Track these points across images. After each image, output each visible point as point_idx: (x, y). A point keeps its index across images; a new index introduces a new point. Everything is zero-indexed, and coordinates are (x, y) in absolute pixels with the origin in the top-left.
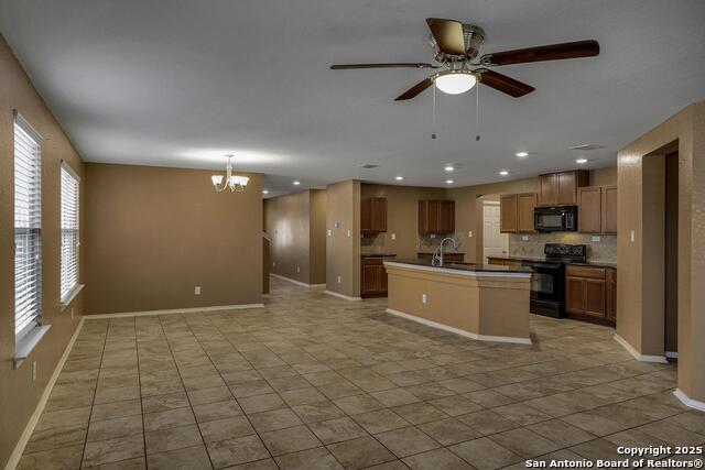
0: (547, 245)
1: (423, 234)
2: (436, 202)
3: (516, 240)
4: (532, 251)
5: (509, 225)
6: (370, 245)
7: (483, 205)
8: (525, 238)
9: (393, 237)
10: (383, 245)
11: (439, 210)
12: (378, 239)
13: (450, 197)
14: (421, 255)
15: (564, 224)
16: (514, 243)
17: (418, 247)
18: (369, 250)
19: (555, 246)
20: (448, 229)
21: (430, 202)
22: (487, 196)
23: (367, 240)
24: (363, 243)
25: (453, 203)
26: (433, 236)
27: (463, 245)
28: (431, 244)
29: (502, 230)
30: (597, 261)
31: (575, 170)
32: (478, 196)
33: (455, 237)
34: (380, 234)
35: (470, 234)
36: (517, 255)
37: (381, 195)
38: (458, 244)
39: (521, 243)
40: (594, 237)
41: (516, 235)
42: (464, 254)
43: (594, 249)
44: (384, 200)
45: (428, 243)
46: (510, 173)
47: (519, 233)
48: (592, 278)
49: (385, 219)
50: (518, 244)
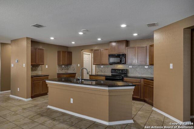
0: (112, 69)
1: (59, 65)
2: (65, 52)
3: (98, 67)
4: (105, 72)
5: (97, 61)
6: (35, 70)
7: (83, 54)
8: (102, 67)
9: (47, 67)
10: (42, 70)
11: (66, 55)
12: (39, 68)
13: (69, 50)
14: (59, 75)
15: (121, 61)
16: (97, 68)
17: (57, 72)
19: (115, 70)
20: (69, 64)
21: (63, 52)
22: (85, 50)
23: (34, 68)
24: (32, 70)
25: (71, 52)
26: (63, 66)
27: (75, 70)
28: (62, 70)
29: (94, 63)
30: (131, 75)
31: (125, 40)
32: (82, 50)
33: (72, 66)
34: (40, 65)
35: (79, 65)
36: (99, 73)
37: (41, 47)
38: (73, 69)
39: (100, 68)
40: (130, 66)
41: (98, 66)
42: (76, 73)
43: (130, 71)
44: (43, 50)
45: (61, 69)
46: (102, 39)
47: (100, 65)
48: (135, 82)
49: (43, 59)
50: (99, 69)
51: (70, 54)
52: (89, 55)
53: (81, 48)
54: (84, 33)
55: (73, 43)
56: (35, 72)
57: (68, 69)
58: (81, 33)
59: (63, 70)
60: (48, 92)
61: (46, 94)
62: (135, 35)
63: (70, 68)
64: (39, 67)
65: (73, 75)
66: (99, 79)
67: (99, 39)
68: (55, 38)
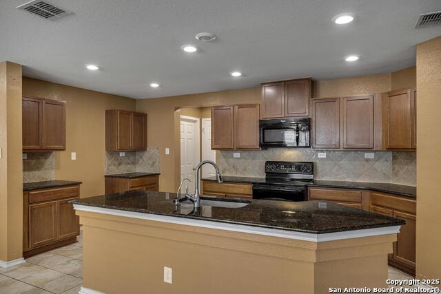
0: (267, 163)
1: (111, 151)
2: (128, 113)
3: (225, 157)
4: (245, 170)
5: (224, 142)
6: (38, 169)
7: (180, 119)
8: (237, 155)
9: (74, 156)
10: (58, 167)
11: (132, 122)
12: (51, 160)
13: (139, 109)
15: (298, 138)
16: (222, 160)
17: (105, 170)
18: (36, 177)
19: (277, 164)
20: (141, 147)
21: (122, 113)
22: (184, 110)
23: (34, 162)
24: (27, 167)
25: (145, 115)
26: (122, 154)
27: (157, 164)
28: (120, 164)
29: (215, 146)
30: (324, 179)
31: (308, 79)
32: (176, 109)
33: (146, 155)
34: (54, 152)
35: (167, 151)
36: (227, 174)
37: (55, 97)
38: (151, 162)
39: (231, 160)
40: (319, 154)
41: (225, 153)
42: (159, 174)
43: (319, 167)
44: (62, 105)
45: (117, 163)
46: (243, 75)
47: (231, 150)
48: (344, 201)
49: (63, 132)
50: (227, 162)
51: (141, 118)
52: (195, 121)
53: (175, 102)
54: (200, 50)
55: (155, 85)
56: (37, 172)
57: (134, 163)
58: (190, 49)
59: (121, 167)
60: (78, 234)
61: (72, 240)
62: (352, 59)
63: (141, 161)
64: (51, 157)
65: (151, 180)
66: (231, 190)
67: (236, 74)
68: (101, 69)
